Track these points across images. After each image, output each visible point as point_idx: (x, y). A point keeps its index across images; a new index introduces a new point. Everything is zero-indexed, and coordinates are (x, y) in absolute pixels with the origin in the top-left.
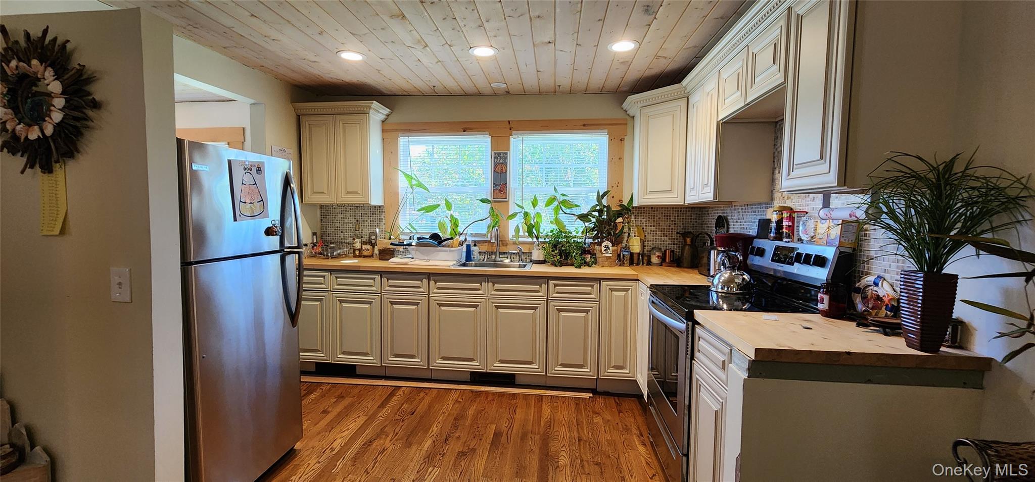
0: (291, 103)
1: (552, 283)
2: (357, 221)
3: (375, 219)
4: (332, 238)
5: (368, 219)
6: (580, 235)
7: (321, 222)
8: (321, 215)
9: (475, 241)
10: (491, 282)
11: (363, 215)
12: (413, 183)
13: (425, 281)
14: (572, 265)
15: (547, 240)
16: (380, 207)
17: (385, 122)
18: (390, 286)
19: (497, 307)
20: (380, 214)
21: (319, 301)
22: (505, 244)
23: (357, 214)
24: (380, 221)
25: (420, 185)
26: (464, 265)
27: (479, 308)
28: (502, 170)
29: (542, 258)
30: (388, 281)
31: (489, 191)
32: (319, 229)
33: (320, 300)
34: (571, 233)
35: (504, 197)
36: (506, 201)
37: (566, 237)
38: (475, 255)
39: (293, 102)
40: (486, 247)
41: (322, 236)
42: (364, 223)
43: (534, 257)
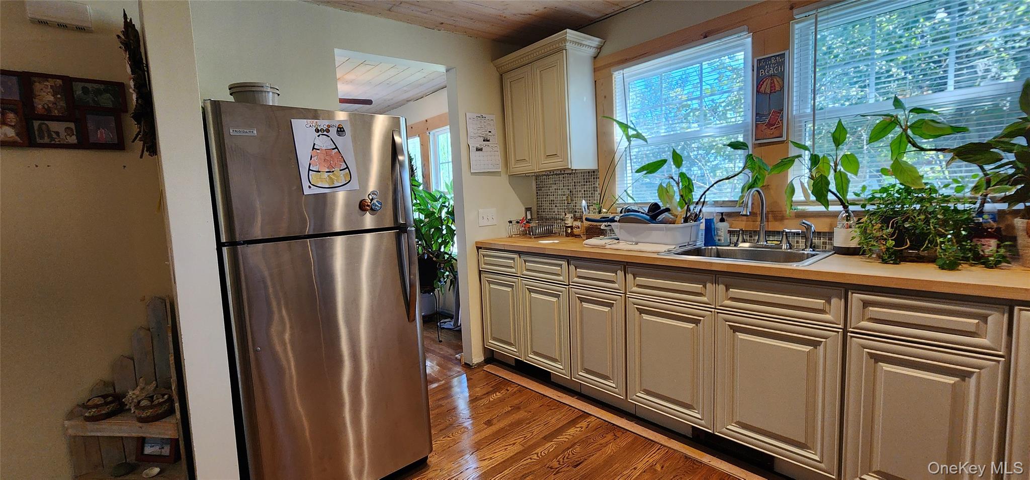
0: (492, 62)
1: (856, 298)
2: (570, 192)
3: (589, 188)
4: (547, 213)
5: (582, 189)
6: (968, 195)
7: (537, 196)
8: (537, 188)
9: (722, 214)
10: (723, 283)
11: (576, 184)
12: (630, 134)
13: (620, 274)
14: (932, 260)
15: (870, 207)
16: (594, 172)
17: (598, 57)
18: (580, 277)
19: (735, 329)
20: (594, 181)
21: (510, 287)
22: (780, 217)
23: (570, 183)
24: (594, 190)
25: (638, 136)
26: (698, 252)
27: (700, 325)
28: (772, 86)
29: (853, 244)
30: (576, 270)
31: (750, 128)
32: (535, 203)
33: (512, 286)
34: (936, 191)
35: (777, 133)
36: (783, 142)
37: (921, 200)
38: (720, 236)
39: (494, 60)
40: (744, 223)
41: (538, 212)
42: (578, 195)
43: (838, 242)
